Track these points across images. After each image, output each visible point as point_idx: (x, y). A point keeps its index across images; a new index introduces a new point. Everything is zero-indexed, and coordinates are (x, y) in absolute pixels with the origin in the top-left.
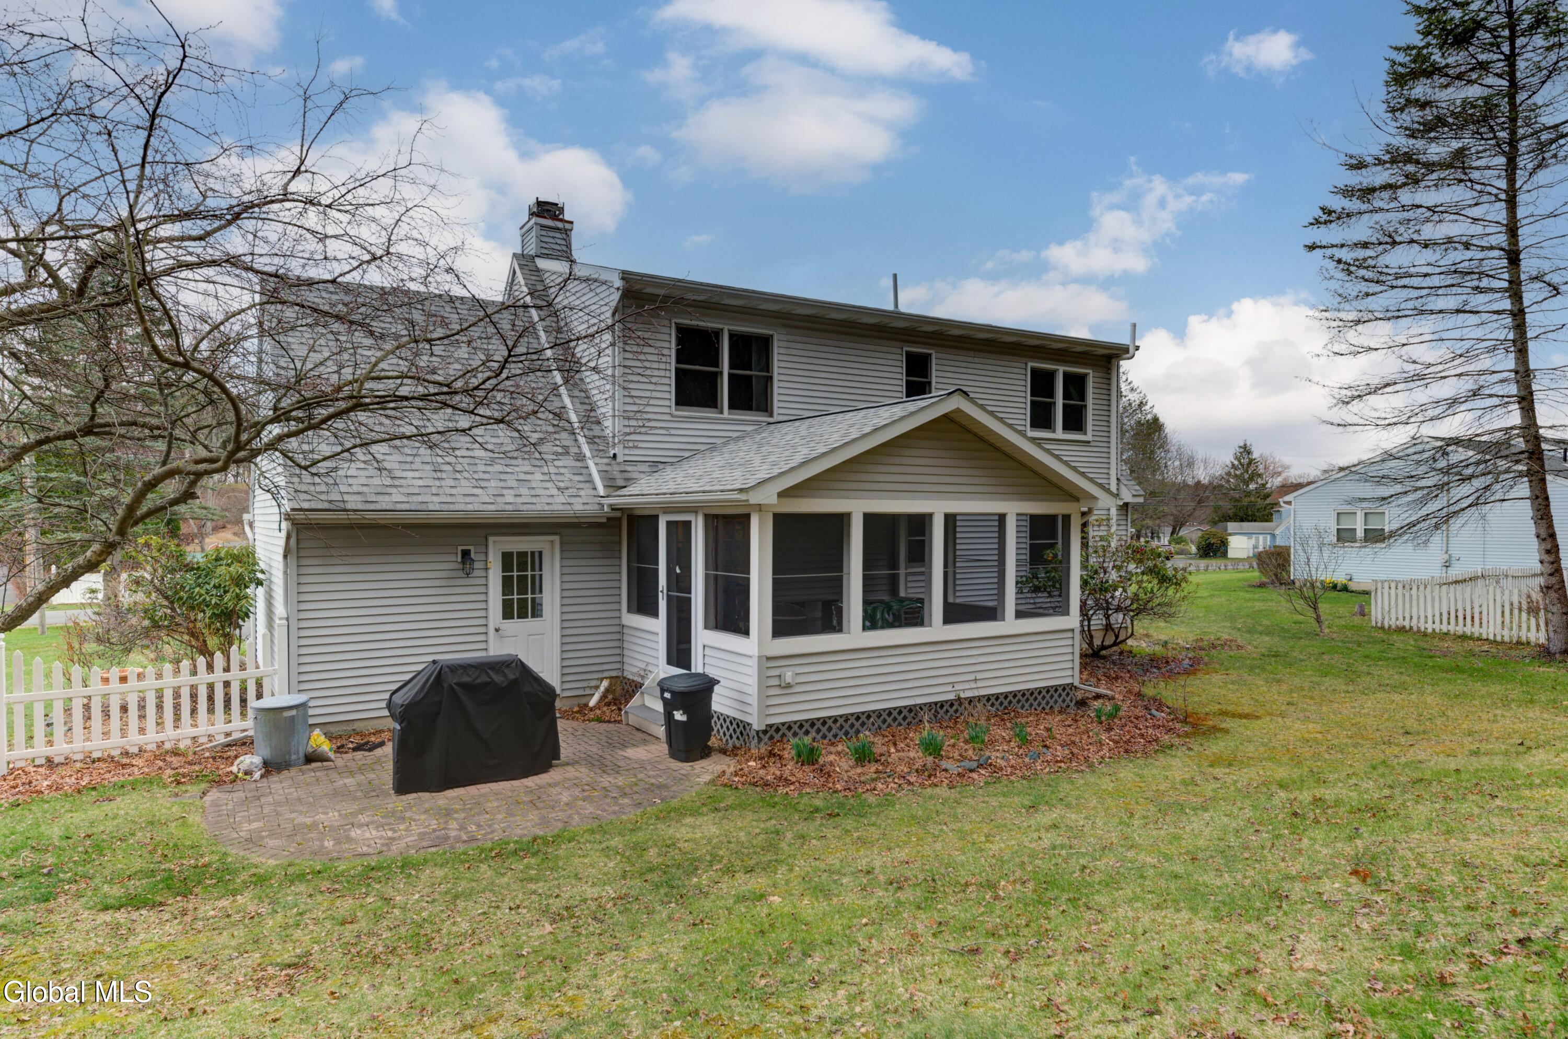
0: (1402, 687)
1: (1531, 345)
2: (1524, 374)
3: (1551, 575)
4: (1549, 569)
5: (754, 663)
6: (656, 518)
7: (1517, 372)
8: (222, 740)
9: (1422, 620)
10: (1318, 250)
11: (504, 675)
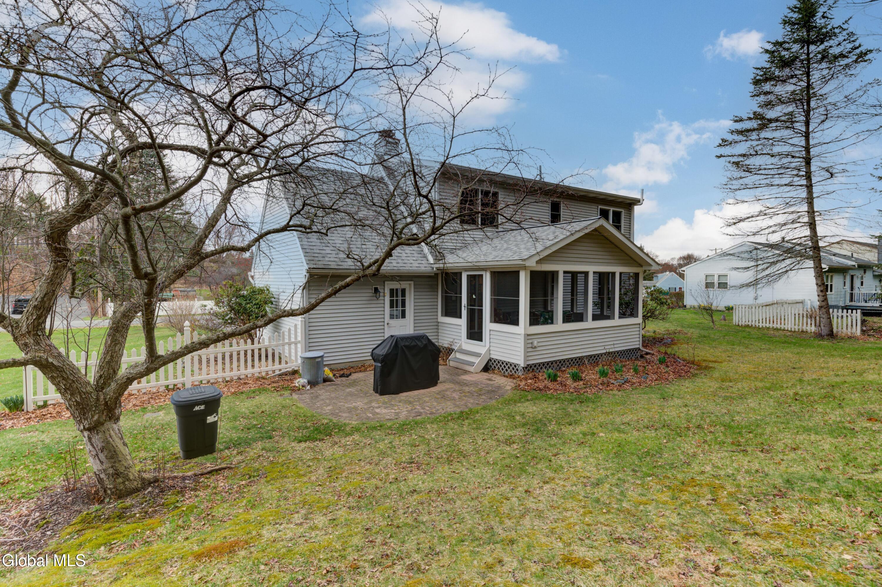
0: (769, 350)
1: (815, 200)
2: (811, 212)
3: (823, 301)
4: (822, 298)
5: (522, 338)
6: (461, 274)
7: (808, 212)
8: (277, 372)
9: (757, 322)
10: (722, 158)
11: (422, 342)
